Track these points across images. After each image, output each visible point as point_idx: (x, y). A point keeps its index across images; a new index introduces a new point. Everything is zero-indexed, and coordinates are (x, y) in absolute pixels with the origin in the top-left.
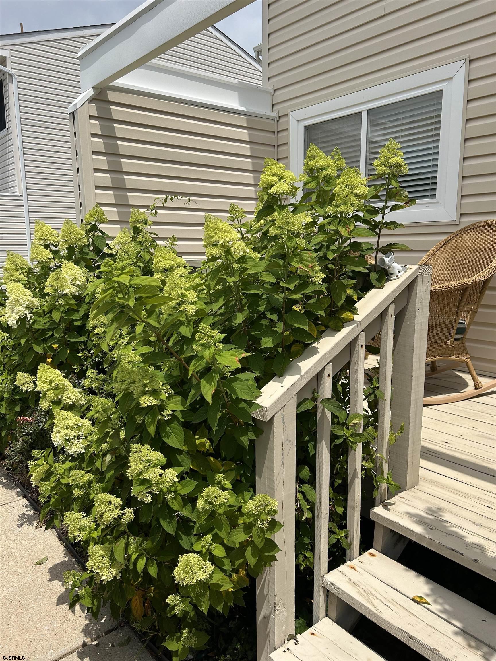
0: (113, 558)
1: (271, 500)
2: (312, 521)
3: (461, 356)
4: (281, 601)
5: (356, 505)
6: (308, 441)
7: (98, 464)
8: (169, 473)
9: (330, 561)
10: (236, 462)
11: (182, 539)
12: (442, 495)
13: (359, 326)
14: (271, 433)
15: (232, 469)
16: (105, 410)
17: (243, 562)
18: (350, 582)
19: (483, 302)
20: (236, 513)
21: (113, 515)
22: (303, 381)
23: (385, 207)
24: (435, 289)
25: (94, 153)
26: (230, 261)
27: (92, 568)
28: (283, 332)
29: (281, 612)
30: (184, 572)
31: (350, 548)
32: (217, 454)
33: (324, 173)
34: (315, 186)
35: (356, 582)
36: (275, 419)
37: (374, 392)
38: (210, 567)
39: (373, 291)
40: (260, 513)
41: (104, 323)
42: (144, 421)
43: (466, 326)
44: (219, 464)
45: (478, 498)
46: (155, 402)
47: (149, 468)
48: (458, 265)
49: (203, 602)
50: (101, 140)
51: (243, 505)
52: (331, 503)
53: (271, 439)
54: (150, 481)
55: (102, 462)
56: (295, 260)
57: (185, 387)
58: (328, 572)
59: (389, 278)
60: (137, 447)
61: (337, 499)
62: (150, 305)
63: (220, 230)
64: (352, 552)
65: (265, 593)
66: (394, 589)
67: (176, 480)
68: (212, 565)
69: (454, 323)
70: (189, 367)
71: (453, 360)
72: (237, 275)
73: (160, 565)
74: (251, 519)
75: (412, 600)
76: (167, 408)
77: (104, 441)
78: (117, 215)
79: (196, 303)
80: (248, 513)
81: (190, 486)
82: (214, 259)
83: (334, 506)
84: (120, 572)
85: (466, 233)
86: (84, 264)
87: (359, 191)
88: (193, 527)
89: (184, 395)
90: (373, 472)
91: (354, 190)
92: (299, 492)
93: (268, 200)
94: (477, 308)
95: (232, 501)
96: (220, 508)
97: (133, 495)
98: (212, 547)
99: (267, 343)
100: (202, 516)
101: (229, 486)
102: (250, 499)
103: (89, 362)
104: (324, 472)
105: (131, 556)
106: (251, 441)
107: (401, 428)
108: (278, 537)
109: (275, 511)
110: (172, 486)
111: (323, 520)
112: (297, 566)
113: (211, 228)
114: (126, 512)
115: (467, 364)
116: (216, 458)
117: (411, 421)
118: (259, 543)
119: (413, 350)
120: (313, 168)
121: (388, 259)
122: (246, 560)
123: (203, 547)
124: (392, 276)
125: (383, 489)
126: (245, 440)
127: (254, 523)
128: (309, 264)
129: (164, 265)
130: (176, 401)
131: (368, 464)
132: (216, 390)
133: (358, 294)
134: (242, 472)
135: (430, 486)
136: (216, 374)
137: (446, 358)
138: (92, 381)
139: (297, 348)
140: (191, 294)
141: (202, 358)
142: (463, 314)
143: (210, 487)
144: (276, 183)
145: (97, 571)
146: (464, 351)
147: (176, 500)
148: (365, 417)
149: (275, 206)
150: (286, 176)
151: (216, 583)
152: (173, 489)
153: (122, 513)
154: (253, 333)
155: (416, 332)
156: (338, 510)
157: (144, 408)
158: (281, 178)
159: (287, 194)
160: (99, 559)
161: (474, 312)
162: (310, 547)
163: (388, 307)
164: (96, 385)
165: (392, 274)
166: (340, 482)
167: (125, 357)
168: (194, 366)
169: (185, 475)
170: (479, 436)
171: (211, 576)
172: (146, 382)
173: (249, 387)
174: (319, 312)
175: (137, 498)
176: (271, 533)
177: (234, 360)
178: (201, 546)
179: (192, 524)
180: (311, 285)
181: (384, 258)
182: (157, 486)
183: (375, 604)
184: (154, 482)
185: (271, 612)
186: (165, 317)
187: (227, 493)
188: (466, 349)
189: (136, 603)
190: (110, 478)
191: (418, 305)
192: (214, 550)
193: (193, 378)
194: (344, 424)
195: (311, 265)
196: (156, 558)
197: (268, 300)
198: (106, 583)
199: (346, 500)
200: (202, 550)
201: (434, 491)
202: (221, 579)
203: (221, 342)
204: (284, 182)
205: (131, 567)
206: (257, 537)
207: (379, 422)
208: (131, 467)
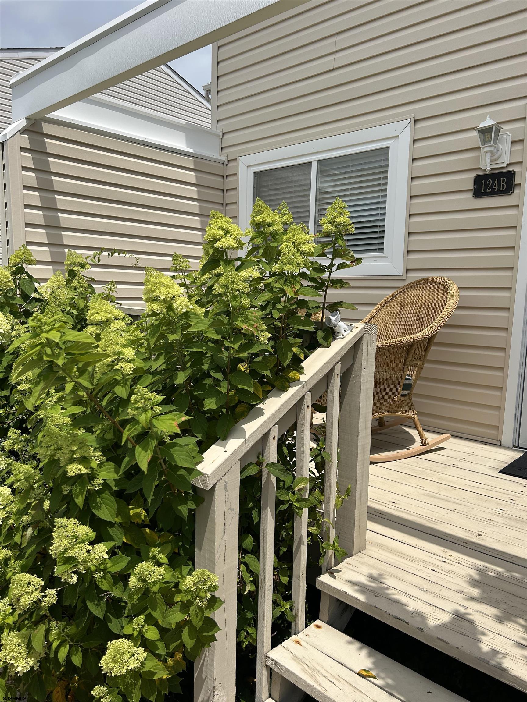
0: (30, 646)
1: (211, 575)
2: (255, 593)
3: (408, 412)
4: (220, 685)
5: (301, 574)
6: (252, 508)
7: (17, 539)
8: (99, 549)
9: (274, 636)
10: (174, 533)
11: (111, 622)
12: (389, 559)
13: (305, 387)
14: (213, 502)
15: (169, 542)
16: (26, 479)
17: (180, 643)
18: (295, 658)
19: (429, 357)
20: (173, 589)
21: (32, 599)
22: (247, 444)
23: (332, 265)
24: (381, 345)
25: (25, 187)
26: (172, 317)
27: (6, 659)
28: (228, 393)
29: (220, 697)
30: (112, 661)
31: (295, 621)
32: (153, 525)
33: (271, 229)
34: (261, 242)
35: (300, 657)
36: (217, 486)
37: (320, 454)
38: (142, 653)
39: (319, 350)
40: (198, 589)
41: (29, 379)
42: (71, 491)
43: (412, 382)
44: (155, 536)
45: (424, 561)
46: (84, 471)
47: (76, 544)
48: (405, 320)
49: (134, 693)
50: (33, 174)
51: (180, 580)
52: (276, 573)
53: (212, 508)
54: (76, 559)
55: (22, 537)
56: (240, 319)
57: (120, 452)
58: (272, 648)
59: (335, 337)
60: (62, 521)
61: (281, 568)
62: (83, 363)
63: (162, 284)
64: (297, 625)
65: (204, 677)
66: (340, 663)
67: (106, 556)
68: (145, 651)
69: (401, 379)
70: (124, 430)
71: (399, 417)
72: (179, 332)
73: (85, 653)
74: (190, 597)
75: (358, 674)
76: (97, 477)
77: (25, 513)
78: (50, 255)
79: (134, 361)
80: (186, 591)
81: (123, 561)
82: (154, 314)
83: (278, 576)
84: (38, 661)
85: (412, 289)
86: (8, 310)
87: (305, 249)
88: (124, 607)
89: (117, 461)
90: (319, 538)
91: (301, 248)
92: (242, 563)
93: (213, 254)
94: (423, 364)
95: (168, 577)
96: (155, 585)
97: (55, 575)
98: (144, 630)
99: (210, 404)
100: (134, 596)
101: (165, 560)
102: (187, 575)
103: (12, 420)
104: (268, 541)
105: (52, 644)
106: (190, 510)
107: (347, 491)
108: (218, 616)
109: (215, 587)
110: (102, 563)
111: (266, 592)
112: (239, 644)
113: (152, 282)
114: (48, 593)
115: (414, 420)
116: (152, 529)
117: (358, 483)
118: (198, 623)
119: (359, 409)
120: (260, 223)
121: (334, 318)
122: (182, 642)
123: (134, 629)
124: (338, 335)
125: (330, 555)
126: (183, 510)
127: (193, 601)
128: (254, 323)
129: (100, 318)
130: (108, 469)
131: (313, 530)
132: (153, 457)
133: (304, 352)
134: (180, 544)
135: (377, 550)
136: (153, 440)
137: (393, 415)
138: (14, 441)
139: (243, 408)
140: (128, 351)
141: (138, 422)
142: (409, 370)
143: (144, 563)
144: (222, 237)
145: (11, 662)
146: (410, 407)
147: (105, 579)
148: (311, 481)
149: (220, 261)
150: (232, 231)
151: (149, 671)
152: (102, 567)
153: (43, 595)
154: (195, 394)
155: (362, 391)
156: (284, 580)
157: (71, 477)
158: (227, 232)
159: (233, 248)
160: (13, 647)
161: (421, 368)
162: (253, 622)
163: (334, 367)
164: (19, 447)
165: (338, 333)
166: (285, 549)
167: (52, 419)
168: (128, 431)
169: (117, 550)
170: (425, 495)
171: (143, 664)
172: (74, 448)
173: (189, 454)
174: (264, 372)
175: (61, 578)
176: (211, 610)
177: (173, 425)
178: (132, 628)
179: (123, 604)
180: (256, 344)
181: (331, 317)
182: (84, 565)
183: (320, 681)
184: (80, 561)
185: (209, 698)
186: (99, 375)
187: (162, 568)
188: (412, 405)
189: (57, 695)
190: (30, 554)
191: (364, 364)
192: (147, 632)
193: (129, 442)
194: (290, 488)
195: (256, 325)
196: (82, 644)
197: (212, 358)
198: (21, 675)
199: (291, 569)
200: (133, 634)
201: (381, 555)
202: (155, 666)
203: (158, 405)
204: (230, 236)
205: (52, 656)
206: (195, 616)
207: (326, 485)
208: (54, 544)
